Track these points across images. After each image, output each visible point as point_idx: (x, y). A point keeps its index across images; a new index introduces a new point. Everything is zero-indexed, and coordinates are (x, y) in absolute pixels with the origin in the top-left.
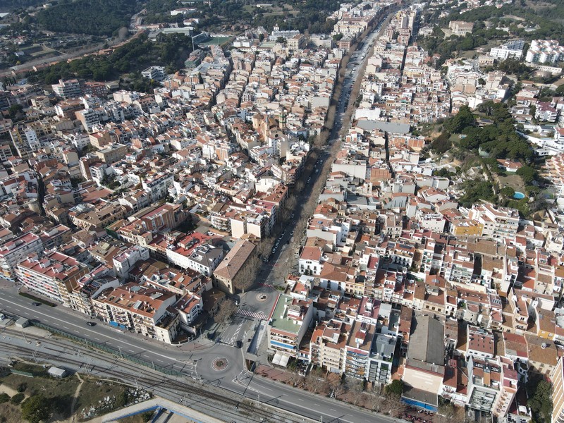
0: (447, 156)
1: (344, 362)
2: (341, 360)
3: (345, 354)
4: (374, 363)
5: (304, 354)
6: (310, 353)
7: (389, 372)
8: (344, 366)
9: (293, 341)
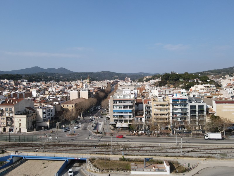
0: (166, 86)
1: (171, 115)
2: (168, 114)
3: (171, 106)
4: (193, 107)
5: (139, 119)
6: (144, 115)
7: (205, 113)
8: (171, 119)
9: (131, 104)
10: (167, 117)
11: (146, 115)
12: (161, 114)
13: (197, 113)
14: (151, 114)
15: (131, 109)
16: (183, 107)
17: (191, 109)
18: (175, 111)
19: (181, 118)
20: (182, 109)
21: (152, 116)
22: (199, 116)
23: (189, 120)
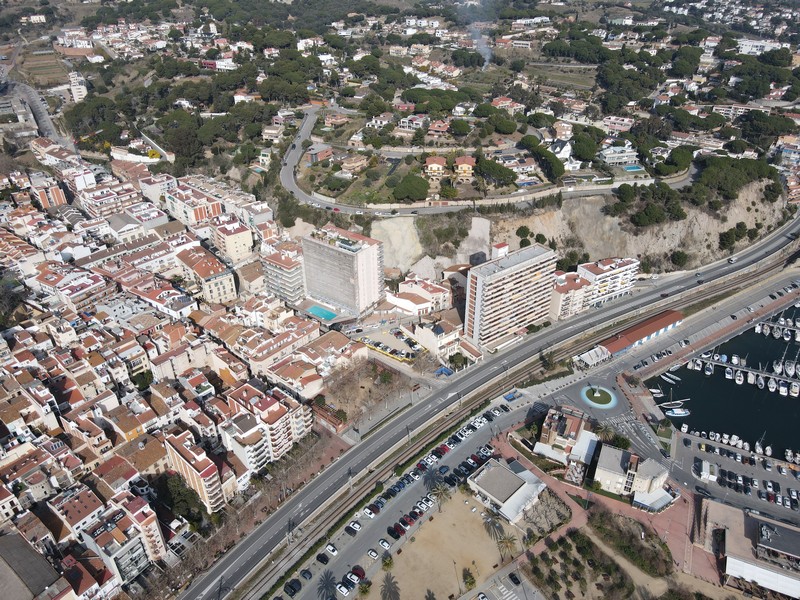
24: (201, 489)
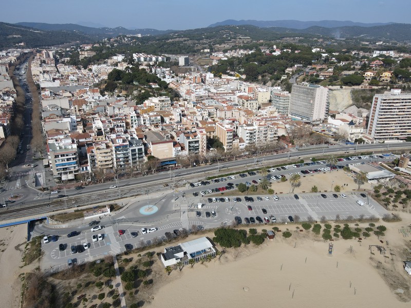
0: (117, 91)
1: (115, 160)
2: (112, 159)
3: (114, 152)
4: (133, 151)
5: (84, 168)
6: (89, 164)
7: (144, 154)
8: (115, 163)
9: (74, 156)
10: (111, 162)
11: (91, 163)
12: (106, 161)
13: (137, 155)
14: (96, 161)
15: (75, 161)
16: (125, 152)
17: (132, 152)
18: (118, 156)
19: (124, 161)
20: (124, 154)
21: (97, 164)
22: (139, 158)
23: (131, 162)
24: (225, 142)
